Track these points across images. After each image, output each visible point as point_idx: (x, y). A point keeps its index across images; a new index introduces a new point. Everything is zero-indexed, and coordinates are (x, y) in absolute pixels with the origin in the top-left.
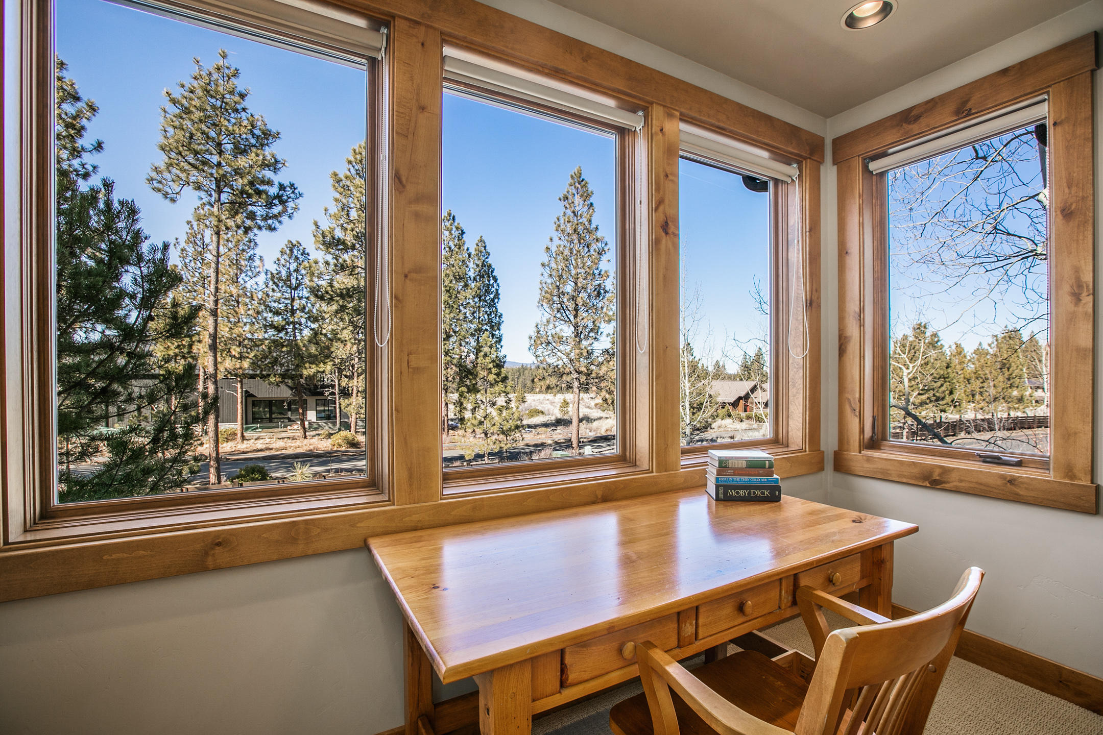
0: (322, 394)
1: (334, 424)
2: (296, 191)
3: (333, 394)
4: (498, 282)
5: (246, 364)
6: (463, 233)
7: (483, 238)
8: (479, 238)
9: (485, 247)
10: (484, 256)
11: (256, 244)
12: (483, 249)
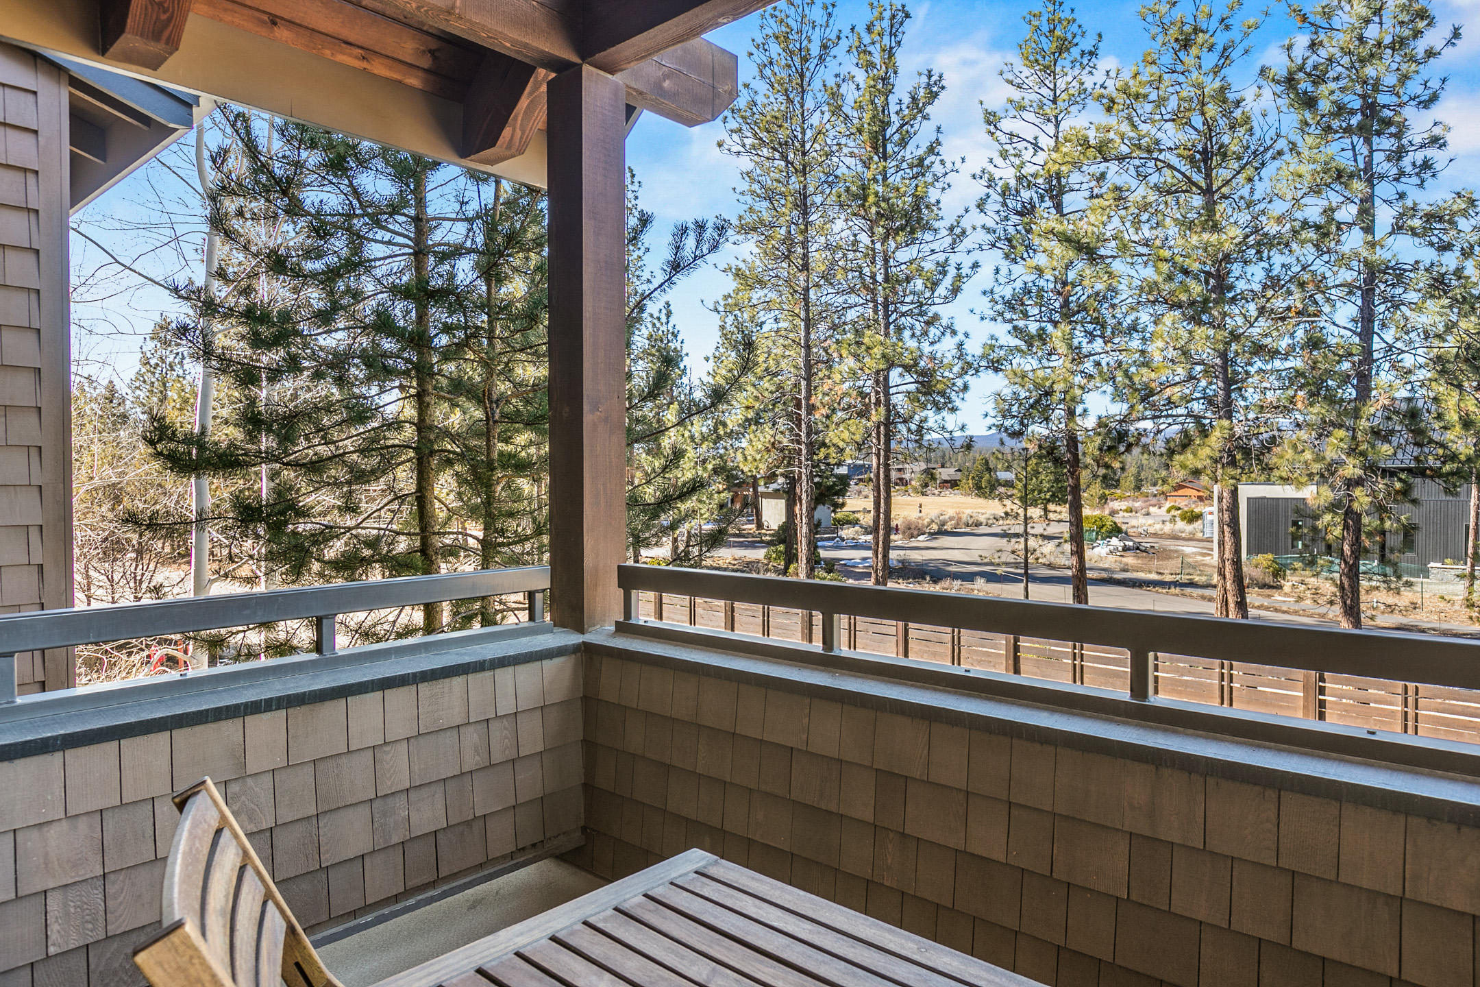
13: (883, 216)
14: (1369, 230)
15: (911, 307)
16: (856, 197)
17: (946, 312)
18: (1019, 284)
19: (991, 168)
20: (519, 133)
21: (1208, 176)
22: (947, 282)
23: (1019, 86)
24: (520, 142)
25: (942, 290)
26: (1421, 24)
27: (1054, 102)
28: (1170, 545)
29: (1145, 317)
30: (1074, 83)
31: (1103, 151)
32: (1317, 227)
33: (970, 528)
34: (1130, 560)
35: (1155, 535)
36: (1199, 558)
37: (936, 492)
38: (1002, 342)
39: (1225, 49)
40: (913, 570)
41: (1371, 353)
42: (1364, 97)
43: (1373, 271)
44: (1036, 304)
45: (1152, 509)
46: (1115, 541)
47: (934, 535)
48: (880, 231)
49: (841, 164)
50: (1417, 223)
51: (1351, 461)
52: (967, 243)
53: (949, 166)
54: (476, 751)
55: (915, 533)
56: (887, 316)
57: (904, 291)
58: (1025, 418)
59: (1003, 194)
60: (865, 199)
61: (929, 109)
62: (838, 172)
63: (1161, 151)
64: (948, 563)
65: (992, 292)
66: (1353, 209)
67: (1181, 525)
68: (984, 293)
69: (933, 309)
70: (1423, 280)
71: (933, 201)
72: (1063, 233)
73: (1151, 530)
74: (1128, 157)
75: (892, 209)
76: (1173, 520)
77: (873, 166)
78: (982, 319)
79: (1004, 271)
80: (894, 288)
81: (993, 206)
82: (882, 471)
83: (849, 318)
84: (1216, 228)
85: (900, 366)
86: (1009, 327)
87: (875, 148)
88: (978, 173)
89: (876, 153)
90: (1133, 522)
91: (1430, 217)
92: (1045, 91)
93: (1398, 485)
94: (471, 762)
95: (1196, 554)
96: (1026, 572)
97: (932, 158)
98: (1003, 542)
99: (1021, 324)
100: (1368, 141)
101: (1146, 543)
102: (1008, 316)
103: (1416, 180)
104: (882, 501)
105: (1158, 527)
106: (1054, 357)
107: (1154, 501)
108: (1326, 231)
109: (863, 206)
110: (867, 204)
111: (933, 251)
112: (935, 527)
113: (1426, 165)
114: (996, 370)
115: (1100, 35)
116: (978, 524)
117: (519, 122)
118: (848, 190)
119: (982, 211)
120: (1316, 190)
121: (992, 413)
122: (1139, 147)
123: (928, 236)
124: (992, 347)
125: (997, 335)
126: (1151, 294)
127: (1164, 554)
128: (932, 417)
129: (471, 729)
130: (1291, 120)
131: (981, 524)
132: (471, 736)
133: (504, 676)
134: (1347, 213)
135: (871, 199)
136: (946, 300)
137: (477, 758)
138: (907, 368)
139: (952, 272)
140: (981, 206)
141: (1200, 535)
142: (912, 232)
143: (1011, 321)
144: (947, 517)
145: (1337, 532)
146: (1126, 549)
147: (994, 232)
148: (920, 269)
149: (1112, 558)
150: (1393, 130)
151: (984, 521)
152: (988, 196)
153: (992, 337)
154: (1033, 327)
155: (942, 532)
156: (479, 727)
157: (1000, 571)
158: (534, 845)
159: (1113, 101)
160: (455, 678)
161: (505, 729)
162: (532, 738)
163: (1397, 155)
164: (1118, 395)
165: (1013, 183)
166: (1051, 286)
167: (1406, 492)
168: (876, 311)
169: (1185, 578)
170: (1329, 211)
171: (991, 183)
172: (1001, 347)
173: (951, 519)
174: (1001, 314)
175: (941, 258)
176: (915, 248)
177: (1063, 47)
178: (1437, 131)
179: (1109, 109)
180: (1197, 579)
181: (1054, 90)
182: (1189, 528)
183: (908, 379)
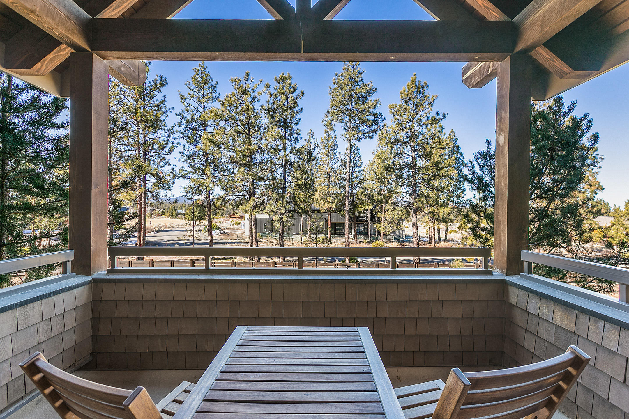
0: (361, 221)
1: (367, 237)
2: (383, 117)
3: (367, 221)
4: (463, 155)
5: (334, 206)
6: (443, 128)
7: (453, 130)
8: (451, 131)
9: (454, 135)
10: (454, 141)
11: (337, 147)
12: (454, 137)
13: (143, 121)
14: (285, 152)
15: (154, 154)
16: (132, 112)
17: (167, 157)
18: (192, 152)
19: (183, 113)
20: (44, 67)
21: (249, 131)
22: (169, 147)
23: (192, 90)
24: (44, 71)
25: (166, 150)
26: (296, 105)
27: (203, 98)
28: (233, 231)
29: (230, 167)
30: (209, 94)
31: (222, 117)
32: (274, 149)
33: (170, 229)
34: (222, 236)
35: (228, 229)
36: (241, 235)
37: (156, 217)
38: (186, 169)
39: (253, 98)
40: (151, 244)
41: (285, 182)
42: (284, 119)
43: (286, 161)
44: (198, 158)
45: (227, 222)
46: (218, 231)
47: (157, 232)
48: (142, 126)
49: (125, 99)
50: (295, 152)
51: (282, 209)
52: (175, 136)
53: (168, 109)
54: (45, 332)
55: (150, 231)
56: (145, 156)
57: (152, 148)
58: (193, 194)
59: (187, 123)
60: (136, 113)
61: (161, 89)
62: (124, 102)
63: (237, 121)
64: (165, 241)
65: (183, 153)
66: (282, 146)
67: (235, 226)
68: (180, 153)
69: (163, 156)
70: (296, 165)
71: (162, 119)
72: (211, 139)
73: (227, 228)
74: (228, 120)
75: (147, 120)
76: (233, 225)
77: (139, 103)
78: (179, 161)
79: (187, 147)
80: (148, 146)
81: (183, 125)
82: (143, 210)
83: (127, 154)
84: (251, 145)
85: (150, 174)
86: (189, 164)
87: (140, 97)
88: (178, 113)
89: (141, 99)
90: (222, 225)
91: (297, 151)
92: (200, 94)
93: (291, 215)
94: (43, 337)
95: (240, 234)
96: (194, 242)
97: (162, 105)
98: (185, 233)
99: (193, 164)
100: (285, 130)
101: (227, 231)
102: (189, 161)
103: (294, 142)
104: (143, 220)
105: (229, 226)
106: (203, 175)
107: (227, 219)
108: (276, 150)
109: (135, 116)
110: (137, 116)
111: (162, 136)
112: (157, 229)
113: (296, 138)
114: (184, 178)
115: (217, 82)
116: (173, 227)
117: (46, 62)
118: (129, 109)
119: (180, 126)
120: (275, 140)
121: (183, 192)
122: (232, 119)
123: (160, 131)
124: (183, 170)
125: (184, 167)
126: (233, 160)
127: (232, 234)
128: (162, 192)
129: (43, 323)
130: (268, 121)
131: (174, 227)
132: (43, 327)
133: (59, 298)
134: (281, 147)
135: (139, 114)
136: (168, 153)
137: (46, 335)
138: (153, 175)
139: (170, 144)
140: (179, 125)
141: (240, 229)
142: (155, 128)
143: (189, 163)
144: (161, 225)
145: (278, 226)
146: (221, 233)
147: (184, 134)
148: (158, 142)
149: (217, 236)
150: (290, 128)
151: (175, 227)
152: (182, 122)
153: (183, 167)
154: (197, 166)
155: (160, 231)
156: (46, 322)
157: (184, 242)
158: (70, 366)
159: (223, 103)
160: (35, 303)
161: (59, 320)
162: (71, 322)
163: (291, 135)
164: (222, 188)
165: (190, 119)
166: (202, 154)
167: (292, 216)
168: (139, 153)
169: (238, 241)
170: (277, 145)
171: (183, 118)
172: (185, 171)
173: (163, 226)
174: (186, 160)
175: (166, 139)
176: (155, 134)
177: (206, 82)
178: (298, 131)
179: (222, 105)
180: (241, 241)
181: (203, 94)
182: (237, 226)
183: (153, 178)
